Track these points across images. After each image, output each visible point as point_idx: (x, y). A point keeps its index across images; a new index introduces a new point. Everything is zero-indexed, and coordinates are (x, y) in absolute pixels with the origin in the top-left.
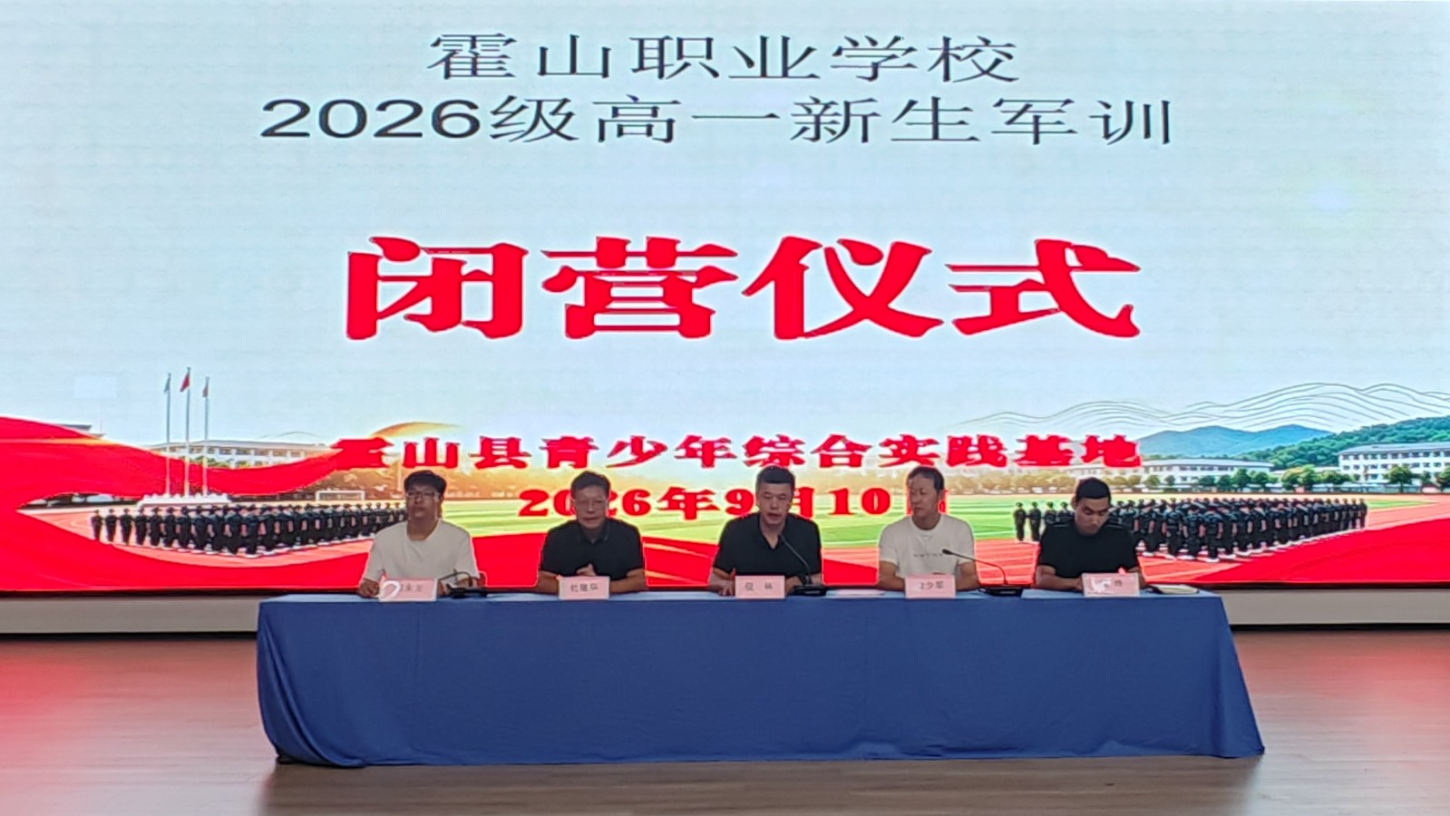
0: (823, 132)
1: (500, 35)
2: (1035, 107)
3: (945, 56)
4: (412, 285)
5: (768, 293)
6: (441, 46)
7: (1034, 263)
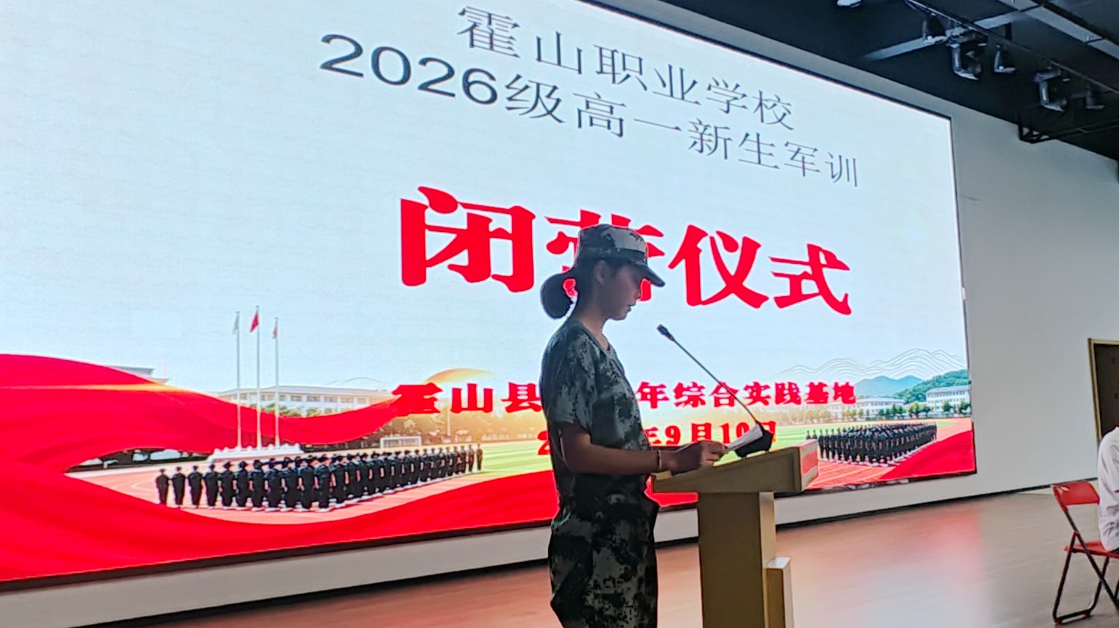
0: (705, 148)
1: (508, 18)
2: (803, 150)
3: (761, 104)
4: (453, 236)
5: (682, 268)
6: (466, 16)
7: (807, 260)
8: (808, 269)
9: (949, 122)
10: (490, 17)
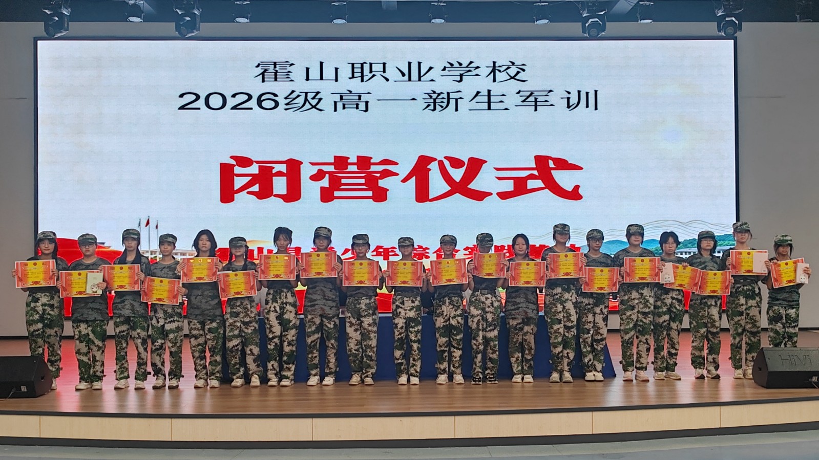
0: (438, 107)
1: (287, 62)
2: (536, 94)
3: (494, 71)
4: (250, 178)
5: (413, 181)
6: (260, 67)
7: (534, 166)
8: (535, 172)
9: (733, 41)
10: (275, 64)
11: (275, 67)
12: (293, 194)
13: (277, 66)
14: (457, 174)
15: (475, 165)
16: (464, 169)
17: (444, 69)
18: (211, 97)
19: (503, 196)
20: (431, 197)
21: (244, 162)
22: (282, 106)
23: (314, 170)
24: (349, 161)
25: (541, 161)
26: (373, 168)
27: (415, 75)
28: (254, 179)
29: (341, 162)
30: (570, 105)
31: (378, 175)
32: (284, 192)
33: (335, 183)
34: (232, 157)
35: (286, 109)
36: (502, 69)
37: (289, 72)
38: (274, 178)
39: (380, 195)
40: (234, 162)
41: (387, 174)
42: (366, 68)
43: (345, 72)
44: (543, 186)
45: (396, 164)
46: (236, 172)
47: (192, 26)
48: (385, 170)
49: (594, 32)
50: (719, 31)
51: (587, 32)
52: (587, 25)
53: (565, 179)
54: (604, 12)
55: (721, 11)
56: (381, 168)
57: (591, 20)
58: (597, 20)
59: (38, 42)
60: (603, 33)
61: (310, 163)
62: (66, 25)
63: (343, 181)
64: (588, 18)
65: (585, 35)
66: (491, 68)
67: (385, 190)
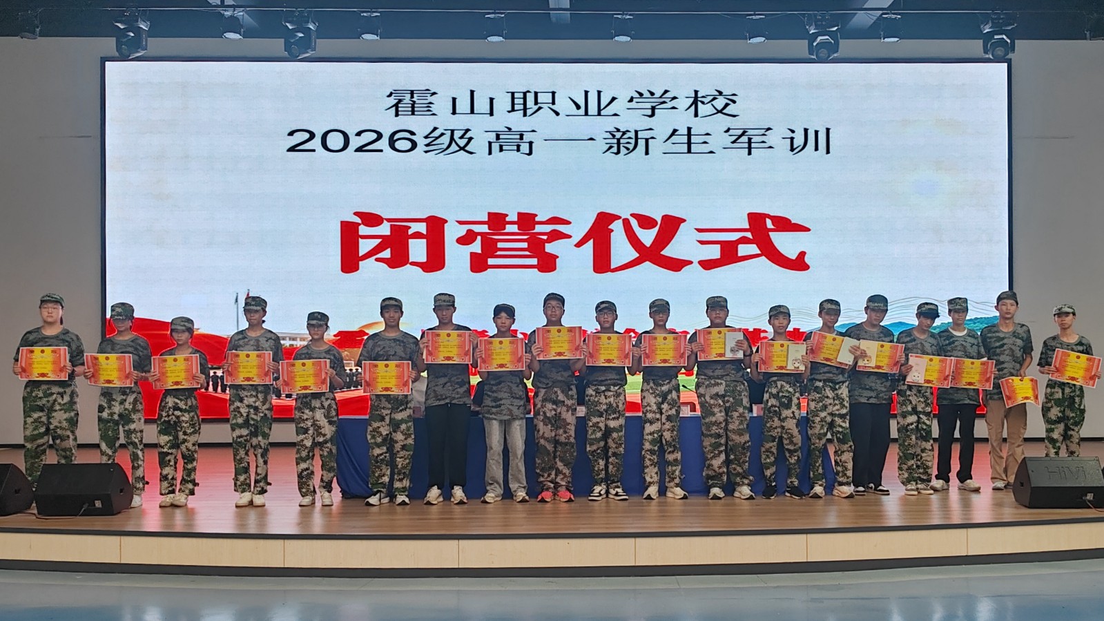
0: (622, 149)
1: (427, 90)
2: (750, 132)
3: (695, 103)
4: (379, 240)
5: (589, 246)
6: (393, 97)
7: (748, 227)
8: (749, 235)
9: (1006, 64)
10: (412, 93)
11: (412, 97)
12: (435, 262)
13: (415, 95)
14: (648, 237)
15: (671, 225)
16: (657, 229)
17: (631, 100)
18: (330, 135)
19: (707, 265)
20: (613, 266)
21: (372, 219)
22: (421, 146)
23: (462, 231)
24: (508, 219)
25: (756, 220)
26: (539, 228)
27: (593, 109)
28: (385, 242)
29: (497, 220)
30: (795, 147)
31: (545, 237)
32: (423, 259)
33: (490, 248)
34: (356, 214)
35: (426, 152)
36: (706, 100)
37: (431, 103)
38: (411, 241)
39: (548, 264)
40: (358, 220)
41: (556, 236)
42: (530, 97)
43: (503, 104)
44: (758, 252)
45: (568, 223)
46: (361, 233)
47: (306, 44)
48: (554, 231)
49: (823, 53)
50: (986, 52)
51: (815, 54)
52: (815, 44)
53: (786, 243)
54: (836, 28)
55: (987, 26)
56: (548, 228)
57: (820, 38)
58: (827, 37)
59: (107, 63)
60: (835, 55)
61: (457, 222)
62: (144, 43)
63: (500, 245)
64: (815, 36)
65: (813, 57)
66: (693, 99)
67: (554, 258)
